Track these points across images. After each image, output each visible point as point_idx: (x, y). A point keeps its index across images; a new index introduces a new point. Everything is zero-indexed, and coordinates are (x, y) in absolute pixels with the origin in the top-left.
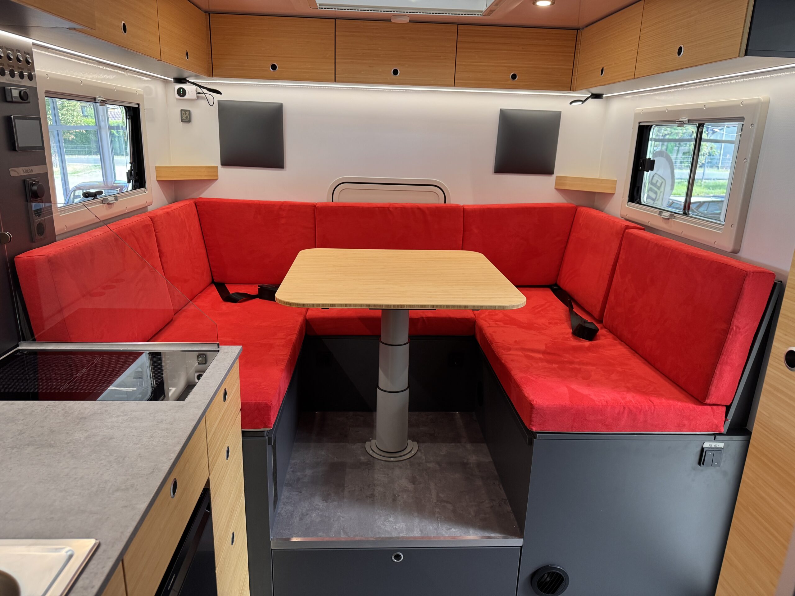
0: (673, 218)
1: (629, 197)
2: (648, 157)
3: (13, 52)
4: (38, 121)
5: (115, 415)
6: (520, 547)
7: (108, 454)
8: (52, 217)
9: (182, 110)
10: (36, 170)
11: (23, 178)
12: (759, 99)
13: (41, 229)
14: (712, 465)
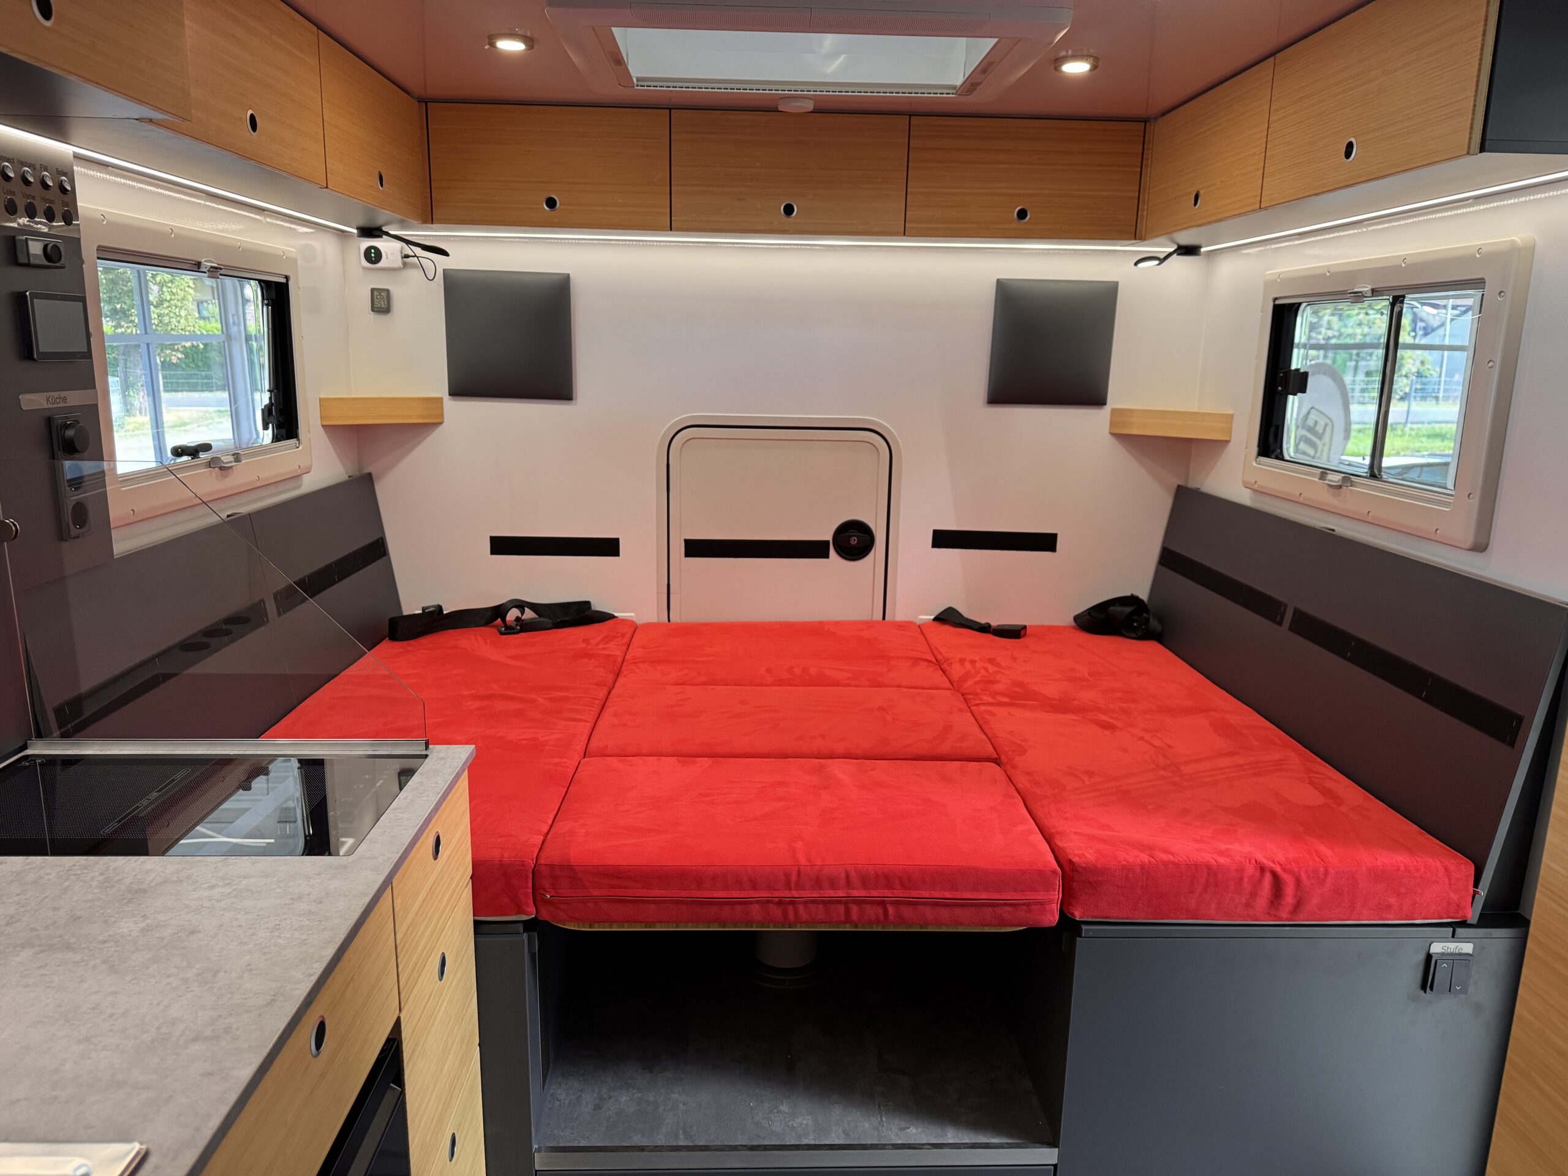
0: (1349, 485)
1: (1259, 446)
2: (1293, 367)
3: (35, 169)
4: (80, 304)
5: (207, 885)
6: (1052, 1167)
7: (185, 964)
8: (105, 493)
9: (373, 290)
10: (75, 398)
11: (48, 414)
12: (1513, 242)
13: (80, 514)
14: (1450, 991)
